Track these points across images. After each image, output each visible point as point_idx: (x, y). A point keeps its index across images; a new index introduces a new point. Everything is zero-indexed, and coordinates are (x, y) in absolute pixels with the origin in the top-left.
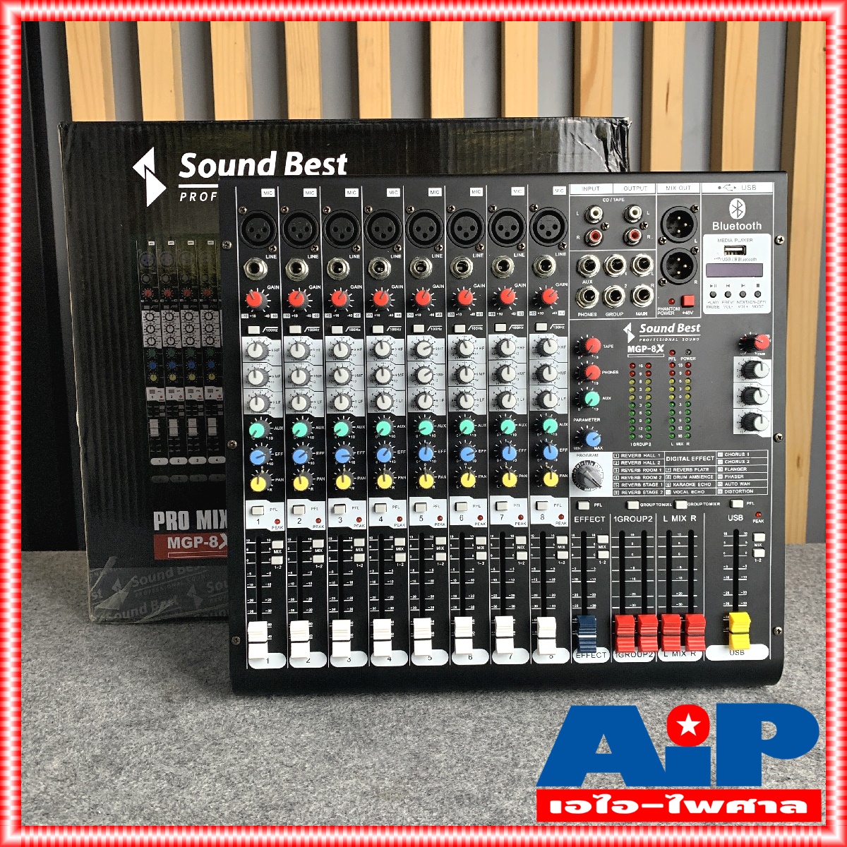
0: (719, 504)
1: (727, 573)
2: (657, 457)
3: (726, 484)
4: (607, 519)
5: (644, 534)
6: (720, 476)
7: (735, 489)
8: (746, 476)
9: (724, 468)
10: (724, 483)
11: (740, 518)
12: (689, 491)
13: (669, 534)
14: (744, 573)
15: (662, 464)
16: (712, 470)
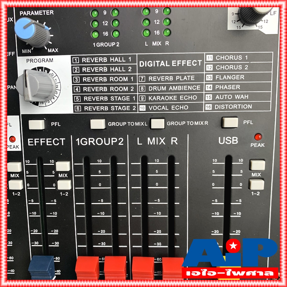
0: (206, 123)
1: (216, 209)
2: (128, 61)
3: (217, 97)
4: (67, 142)
5: (114, 160)
6: (209, 88)
7: (229, 103)
8: (244, 87)
9: (214, 75)
10: (214, 96)
11: (235, 140)
12: (169, 106)
13: (145, 160)
14: (239, 209)
15: (134, 71)
16: (200, 78)
